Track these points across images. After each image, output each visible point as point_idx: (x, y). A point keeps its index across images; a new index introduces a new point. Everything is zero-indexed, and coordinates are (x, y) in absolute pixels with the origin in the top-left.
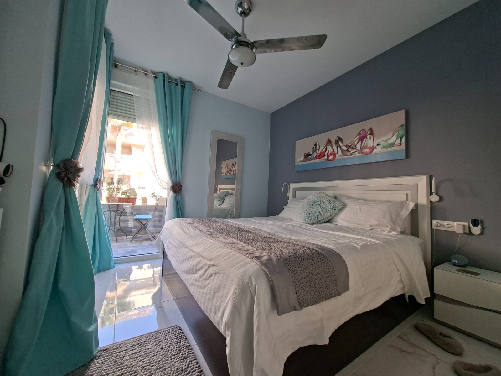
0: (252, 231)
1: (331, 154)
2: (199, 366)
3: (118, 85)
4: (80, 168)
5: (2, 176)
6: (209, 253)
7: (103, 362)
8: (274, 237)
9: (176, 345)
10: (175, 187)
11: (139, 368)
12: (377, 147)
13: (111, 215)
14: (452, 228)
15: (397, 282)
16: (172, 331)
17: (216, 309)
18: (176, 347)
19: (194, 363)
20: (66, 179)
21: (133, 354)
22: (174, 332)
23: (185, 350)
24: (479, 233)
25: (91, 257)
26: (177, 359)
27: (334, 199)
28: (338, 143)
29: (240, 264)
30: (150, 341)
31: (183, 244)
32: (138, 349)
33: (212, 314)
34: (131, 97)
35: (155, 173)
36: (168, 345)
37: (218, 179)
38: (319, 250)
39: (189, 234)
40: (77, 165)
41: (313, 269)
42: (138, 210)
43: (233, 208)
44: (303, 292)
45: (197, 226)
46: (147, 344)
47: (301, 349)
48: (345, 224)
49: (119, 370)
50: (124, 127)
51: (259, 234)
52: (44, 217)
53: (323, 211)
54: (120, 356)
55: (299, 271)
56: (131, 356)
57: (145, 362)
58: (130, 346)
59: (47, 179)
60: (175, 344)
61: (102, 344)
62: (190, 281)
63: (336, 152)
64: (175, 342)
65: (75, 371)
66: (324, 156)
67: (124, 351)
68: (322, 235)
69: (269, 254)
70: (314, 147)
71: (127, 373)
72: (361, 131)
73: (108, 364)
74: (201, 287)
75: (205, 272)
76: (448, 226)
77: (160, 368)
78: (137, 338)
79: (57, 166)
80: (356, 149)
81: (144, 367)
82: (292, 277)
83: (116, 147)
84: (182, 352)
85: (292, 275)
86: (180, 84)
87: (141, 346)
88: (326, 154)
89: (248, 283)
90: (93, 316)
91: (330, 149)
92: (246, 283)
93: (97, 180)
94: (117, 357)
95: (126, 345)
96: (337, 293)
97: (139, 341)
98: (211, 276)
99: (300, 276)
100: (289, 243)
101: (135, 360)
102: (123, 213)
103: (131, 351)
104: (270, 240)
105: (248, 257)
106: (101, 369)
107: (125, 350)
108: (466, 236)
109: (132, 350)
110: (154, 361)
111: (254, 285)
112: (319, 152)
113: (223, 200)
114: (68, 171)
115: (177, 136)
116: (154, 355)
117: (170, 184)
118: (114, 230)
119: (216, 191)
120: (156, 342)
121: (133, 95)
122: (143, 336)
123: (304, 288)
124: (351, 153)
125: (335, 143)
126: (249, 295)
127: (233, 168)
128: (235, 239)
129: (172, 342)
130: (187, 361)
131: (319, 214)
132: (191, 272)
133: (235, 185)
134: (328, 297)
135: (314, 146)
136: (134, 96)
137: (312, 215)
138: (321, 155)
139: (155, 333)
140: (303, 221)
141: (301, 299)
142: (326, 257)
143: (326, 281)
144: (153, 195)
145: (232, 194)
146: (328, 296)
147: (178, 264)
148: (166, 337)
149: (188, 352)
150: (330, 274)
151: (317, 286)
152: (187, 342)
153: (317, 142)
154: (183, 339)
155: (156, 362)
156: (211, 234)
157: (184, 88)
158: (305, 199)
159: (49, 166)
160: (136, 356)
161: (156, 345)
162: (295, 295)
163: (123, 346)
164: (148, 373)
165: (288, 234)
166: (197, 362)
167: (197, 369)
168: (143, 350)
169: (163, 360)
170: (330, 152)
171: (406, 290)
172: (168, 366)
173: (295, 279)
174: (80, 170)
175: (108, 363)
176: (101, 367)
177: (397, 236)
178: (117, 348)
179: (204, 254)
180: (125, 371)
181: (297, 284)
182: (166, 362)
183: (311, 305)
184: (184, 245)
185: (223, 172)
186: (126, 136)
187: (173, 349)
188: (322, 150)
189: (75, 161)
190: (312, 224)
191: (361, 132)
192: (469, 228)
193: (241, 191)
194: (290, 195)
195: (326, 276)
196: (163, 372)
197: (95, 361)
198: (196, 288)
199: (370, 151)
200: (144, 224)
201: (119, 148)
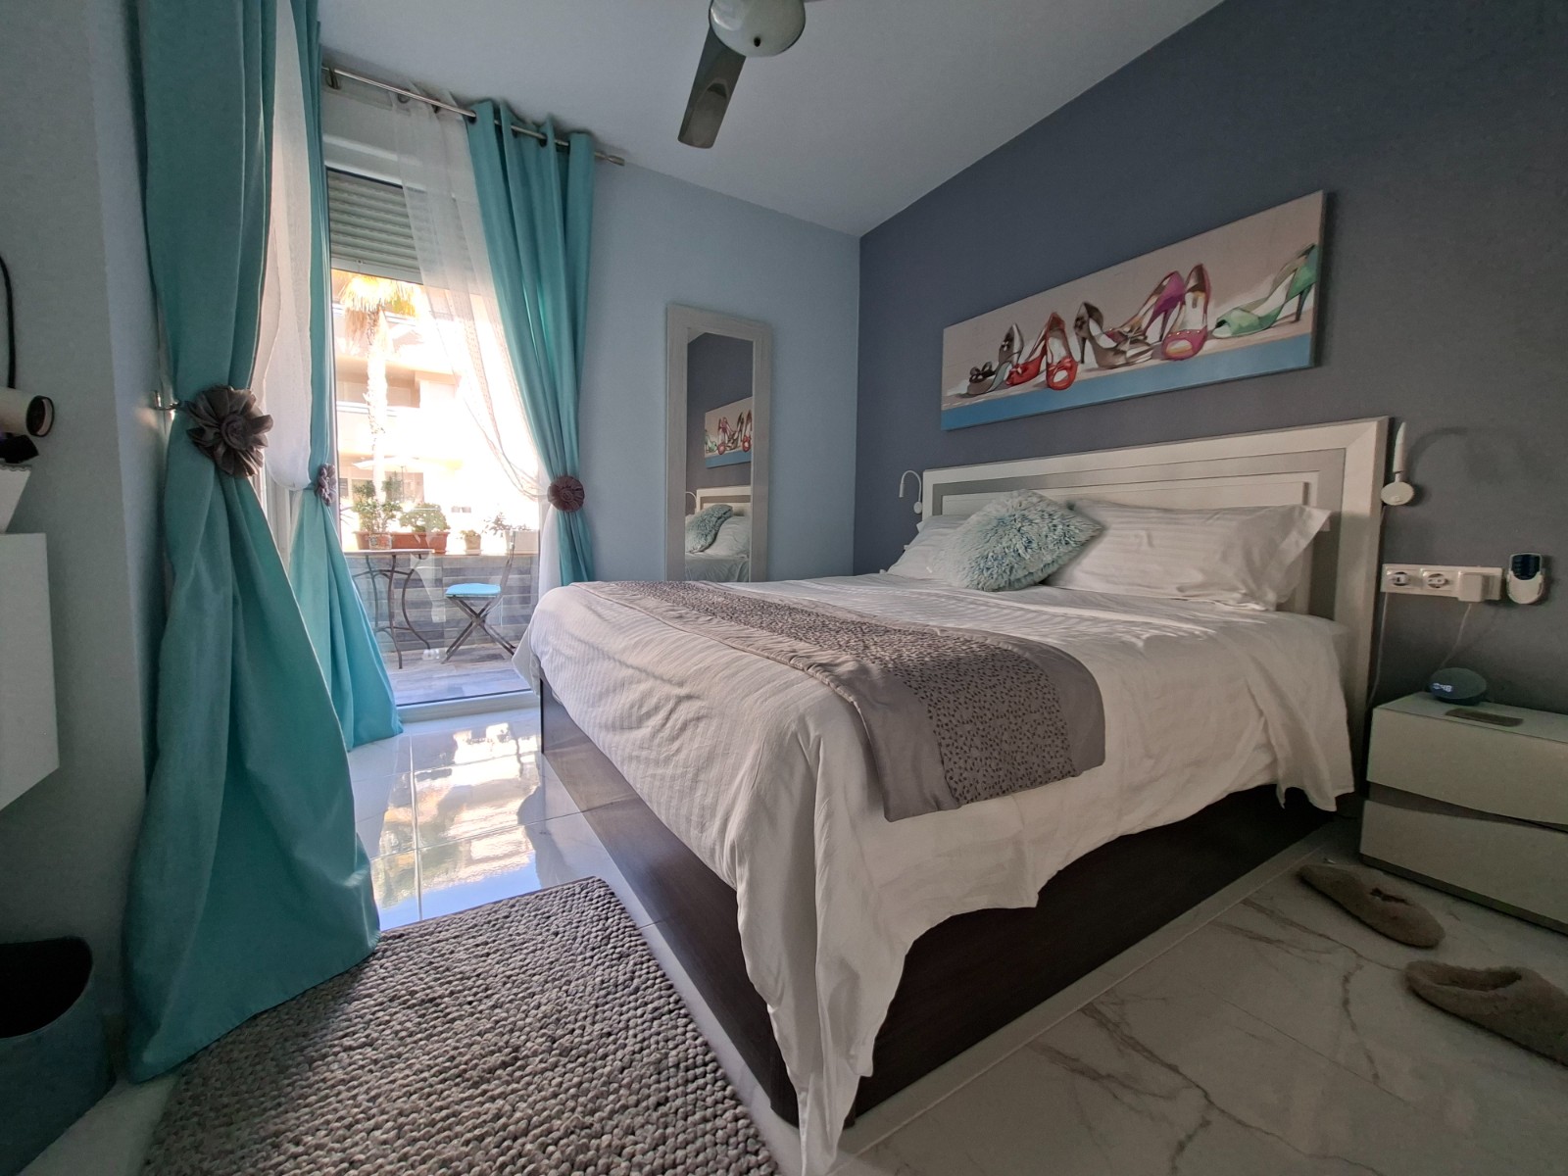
0: (805, 609)
1: (1061, 367)
2: (663, 976)
3: (348, 151)
4: (260, 415)
5: (25, 432)
6: (675, 664)
7: (395, 965)
8: (873, 622)
9: (595, 924)
10: (563, 491)
11: (497, 979)
12: (1219, 332)
13: (377, 587)
14: (1446, 588)
15: (1255, 749)
16: (582, 890)
17: (702, 816)
18: (594, 929)
19: (648, 967)
20: (221, 450)
21: (477, 945)
22: (587, 893)
23: (621, 937)
24: (1534, 597)
25: (330, 694)
26: (600, 959)
27: (1066, 512)
28: (1085, 326)
29: (770, 685)
30: (523, 915)
31: (597, 648)
32: (488, 934)
33: (692, 829)
34: (396, 194)
35: (497, 447)
36: (574, 925)
37: (695, 469)
38: (1015, 650)
39: (614, 620)
40: (251, 407)
41: (994, 699)
42: (457, 571)
43: (745, 556)
44: (962, 761)
45: (635, 600)
46: (512, 922)
47: (955, 920)
48: (1099, 587)
49: (442, 985)
50: (387, 313)
51: (829, 615)
52: (173, 566)
53: (1029, 550)
54: (440, 951)
55: (952, 702)
56: (473, 952)
57: (512, 966)
58: (466, 927)
59: (165, 451)
60: (592, 922)
61: (387, 925)
62: (624, 750)
63: (1077, 357)
64: (591, 918)
65: (322, 987)
66: (1037, 373)
67: (453, 940)
68: (1023, 618)
69: (859, 659)
70: (1003, 346)
71: (464, 990)
72: (1166, 278)
73: (410, 971)
74: (657, 763)
75: (667, 719)
76: (1435, 581)
77: (554, 980)
78: (484, 909)
79: (187, 408)
80: (1144, 342)
81: (509, 977)
82: (931, 717)
83: (369, 382)
84: (612, 941)
85: (930, 712)
86: (551, 141)
87: (497, 926)
88: (1043, 367)
89: (795, 735)
90: (353, 850)
91: (1056, 350)
92: (789, 734)
93: (320, 473)
94: (432, 953)
95: (454, 926)
96: (1068, 768)
97: (489, 914)
98: (684, 728)
99: (953, 716)
100: (921, 634)
101: (485, 961)
102: (411, 580)
103: (469, 938)
104: (862, 629)
105: (794, 667)
106: (391, 982)
107: (455, 938)
108: (1491, 610)
109: (473, 937)
110: (536, 962)
111: (814, 740)
112: (1021, 361)
113: (714, 532)
114: (224, 424)
115: (557, 328)
116: (536, 950)
117: (547, 482)
118: (389, 630)
119: (690, 508)
120: (539, 917)
121: (401, 187)
122: (500, 904)
123: (965, 748)
124: (1126, 359)
125: (1076, 326)
126: (800, 769)
127: (741, 430)
128: (753, 627)
129: (583, 918)
130: (627, 964)
131: (1018, 559)
132: (626, 724)
133: (749, 484)
134: (1039, 780)
135: (1005, 341)
136: (405, 190)
137: (996, 563)
138: (1028, 372)
139: (533, 897)
140: (966, 582)
141: (956, 778)
142: (1036, 667)
143: (1034, 734)
144: (499, 524)
145: (740, 514)
146: (1040, 776)
147: (585, 709)
148: (564, 907)
149: (631, 941)
150: (1046, 715)
151: (1005, 747)
152: (626, 918)
153: (1014, 327)
154: (613, 911)
155: (541, 965)
156: (681, 617)
157: (568, 153)
158: (972, 517)
159: (163, 409)
160: (486, 951)
161: (539, 924)
162: (939, 770)
163: (447, 928)
164: (521, 992)
165: (919, 616)
166: (657, 966)
167: (658, 981)
168: (503, 938)
169: (562, 960)
170: (1056, 360)
171: (1281, 773)
172: (576, 976)
173: (939, 723)
174: (262, 423)
175: (411, 967)
176: (392, 976)
177: (1263, 614)
178: (432, 933)
179: (659, 670)
180: (457, 986)
181: (944, 738)
182: (571, 965)
183: (986, 799)
184: (598, 653)
185: (710, 444)
186: (398, 343)
187: (587, 934)
188: (1030, 356)
189: (242, 391)
190: (994, 590)
191: (1165, 283)
192: (1504, 583)
193: (768, 503)
194: (925, 507)
195: (1035, 721)
196: (564, 988)
197: (374, 962)
198: (642, 766)
199: (1193, 348)
200: (478, 612)
201: (378, 385)
